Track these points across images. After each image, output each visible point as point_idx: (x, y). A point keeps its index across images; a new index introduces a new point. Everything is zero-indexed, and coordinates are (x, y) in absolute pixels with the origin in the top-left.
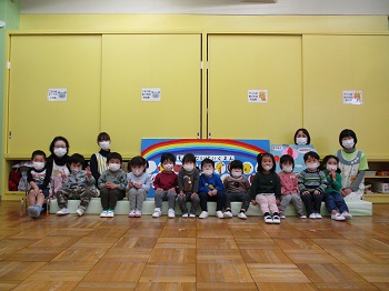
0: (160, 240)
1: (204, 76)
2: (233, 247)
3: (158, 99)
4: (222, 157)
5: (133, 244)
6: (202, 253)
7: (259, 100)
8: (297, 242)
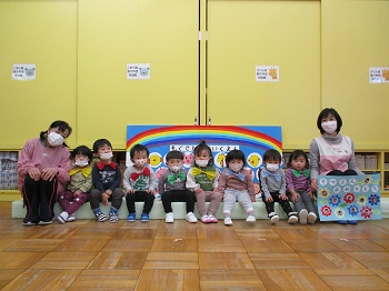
0: (151, 256)
1: (202, 49)
2: (247, 266)
3: (148, 77)
4: (225, 148)
5: (115, 263)
6: (208, 277)
7: (269, 78)
8: (329, 257)
